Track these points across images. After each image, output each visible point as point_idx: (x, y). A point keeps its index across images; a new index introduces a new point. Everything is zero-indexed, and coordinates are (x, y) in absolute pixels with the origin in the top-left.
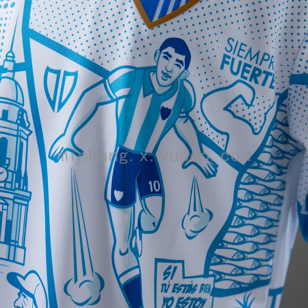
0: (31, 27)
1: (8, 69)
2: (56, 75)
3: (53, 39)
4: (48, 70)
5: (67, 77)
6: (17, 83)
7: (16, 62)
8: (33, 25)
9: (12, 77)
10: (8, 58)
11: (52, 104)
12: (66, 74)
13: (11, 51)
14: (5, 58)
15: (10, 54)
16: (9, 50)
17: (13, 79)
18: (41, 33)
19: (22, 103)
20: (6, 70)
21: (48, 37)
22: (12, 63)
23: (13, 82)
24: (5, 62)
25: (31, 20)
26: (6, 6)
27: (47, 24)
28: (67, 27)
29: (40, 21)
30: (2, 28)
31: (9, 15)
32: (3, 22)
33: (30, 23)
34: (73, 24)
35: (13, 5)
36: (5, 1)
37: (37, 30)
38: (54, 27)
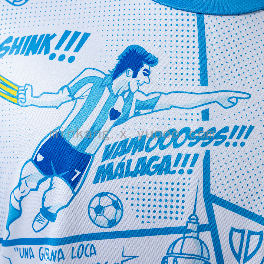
0: (212, 193)
1: (192, 230)
2: (241, 234)
3: (235, 204)
4: (233, 230)
5: (252, 236)
6: (201, 242)
7: (200, 224)
8: (214, 191)
9: (196, 236)
10: (192, 221)
11: (238, 257)
12: (251, 233)
13: (194, 214)
14: (188, 220)
15: (193, 217)
16: (192, 213)
17: (197, 238)
18: (223, 199)
19: (207, 257)
20: (190, 231)
21: (231, 202)
22: (196, 225)
23: (199, 241)
24: (189, 224)
25: (212, 187)
26: (181, 172)
27: (229, 191)
28: (249, 194)
29: (222, 188)
30: (181, 193)
31: (187, 181)
32: (181, 187)
33: (211, 190)
34: (253, 191)
35: (190, 172)
36: (179, 167)
37: (219, 196)
38: (236, 194)
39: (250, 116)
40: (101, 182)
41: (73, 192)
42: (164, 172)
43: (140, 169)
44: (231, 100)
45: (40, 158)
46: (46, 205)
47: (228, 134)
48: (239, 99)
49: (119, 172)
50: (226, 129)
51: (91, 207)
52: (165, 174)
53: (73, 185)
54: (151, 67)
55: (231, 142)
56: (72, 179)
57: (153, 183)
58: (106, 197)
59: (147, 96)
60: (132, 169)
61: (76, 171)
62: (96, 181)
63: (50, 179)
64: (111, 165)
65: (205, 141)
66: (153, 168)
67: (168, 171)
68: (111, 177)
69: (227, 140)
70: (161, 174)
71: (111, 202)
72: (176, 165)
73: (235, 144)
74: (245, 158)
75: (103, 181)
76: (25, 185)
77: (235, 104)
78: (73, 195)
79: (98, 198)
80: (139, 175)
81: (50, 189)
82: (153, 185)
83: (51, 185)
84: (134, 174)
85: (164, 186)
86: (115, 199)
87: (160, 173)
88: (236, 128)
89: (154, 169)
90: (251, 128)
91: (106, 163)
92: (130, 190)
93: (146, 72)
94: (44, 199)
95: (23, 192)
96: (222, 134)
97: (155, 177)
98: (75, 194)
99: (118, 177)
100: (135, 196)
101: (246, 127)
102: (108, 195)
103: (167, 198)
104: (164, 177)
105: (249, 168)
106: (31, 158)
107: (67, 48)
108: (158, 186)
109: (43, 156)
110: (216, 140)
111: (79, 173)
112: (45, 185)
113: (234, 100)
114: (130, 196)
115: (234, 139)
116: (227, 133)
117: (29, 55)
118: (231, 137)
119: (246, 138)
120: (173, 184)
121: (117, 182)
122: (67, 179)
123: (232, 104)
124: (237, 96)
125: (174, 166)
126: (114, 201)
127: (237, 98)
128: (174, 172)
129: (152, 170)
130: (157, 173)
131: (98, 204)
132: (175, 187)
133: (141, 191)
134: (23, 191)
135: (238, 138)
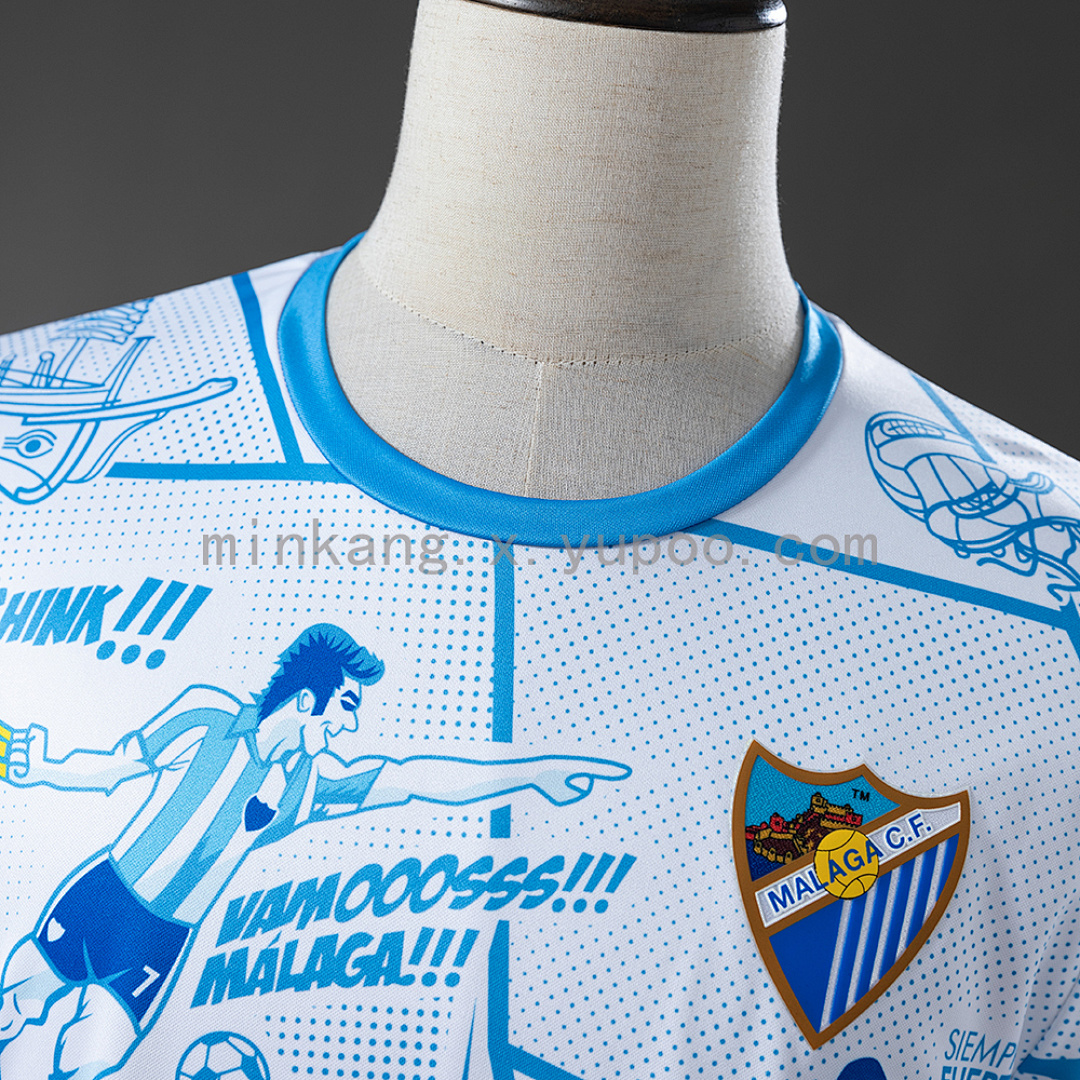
26: (430, 979)
27: (560, 1038)
28: (617, 1048)
29: (540, 1029)
30: (427, 1038)
31: (443, 1007)
32: (428, 1022)
33: (510, 1033)
34: (630, 1041)
35: (452, 980)
36: (424, 966)
37: (533, 1050)
38: (581, 1046)
39: (626, 829)
40: (213, 1003)
41: (137, 1028)
42: (382, 979)
43: (318, 968)
44: (573, 782)
45: (56, 932)
46: (65, 1067)
47: (562, 878)
48: (596, 781)
49: (261, 976)
50: (556, 864)
51: (184, 1074)
52: (386, 983)
53: (137, 1008)
54: (363, 686)
55: (570, 898)
56: (136, 993)
57: (352, 1008)
58: (225, 1044)
59: (347, 765)
60: (298, 967)
61: (147, 969)
62: (199, 1000)
63: (77, 991)
64: (241, 956)
65: (497, 895)
66: (354, 967)
67: (394, 977)
68: (241, 990)
69: (558, 894)
70: (376, 984)
71: (237, 1061)
72: (416, 959)
73: (580, 906)
74: (607, 944)
75: (217, 1000)
76: (14, 1007)
77: (584, 794)
78: (135, 1036)
79: (202, 1048)
80: (314, 984)
81: (76, 1019)
82: (351, 1016)
83: (81, 1008)
84: (301, 983)
85: (382, 1018)
86: (250, 1052)
87: (372, 982)
88: (585, 859)
89: (357, 970)
90: (628, 861)
91: (229, 949)
92: (290, 1028)
93: (348, 700)
94: (59, 1048)
95: (7, 1028)
96: (545, 876)
97: (360, 993)
98: (141, 1035)
99: (258, 990)
100: (304, 1046)
101: (614, 858)
102: (231, 1039)
103: (388, 1052)
104: (384, 994)
105: (619, 974)
106: (31, 930)
107: (147, 630)
108: (366, 1017)
109: (63, 926)
110: (528, 893)
111: (154, 975)
112: (66, 1007)
113: (583, 783)
114: (289, 1045)
115: (578, 892)
116: (559, 873)
117: (46, 643)
118: (569, 886)
119: (611, 888)
120: (405, 1012)
121: (256, 1002)
122: (122, 990)
123: (578, 794)
124: (591, 772)
125: (411, 962)
126: (245, 1058)
127: (592, 777)
128: (409, 980)
129: (350, 971)
130: (363, 981)
131: (202, 1066)
132: (412, 1021)
133: (320, 1030)
134: (7, 1024)
135: (590, 888)
